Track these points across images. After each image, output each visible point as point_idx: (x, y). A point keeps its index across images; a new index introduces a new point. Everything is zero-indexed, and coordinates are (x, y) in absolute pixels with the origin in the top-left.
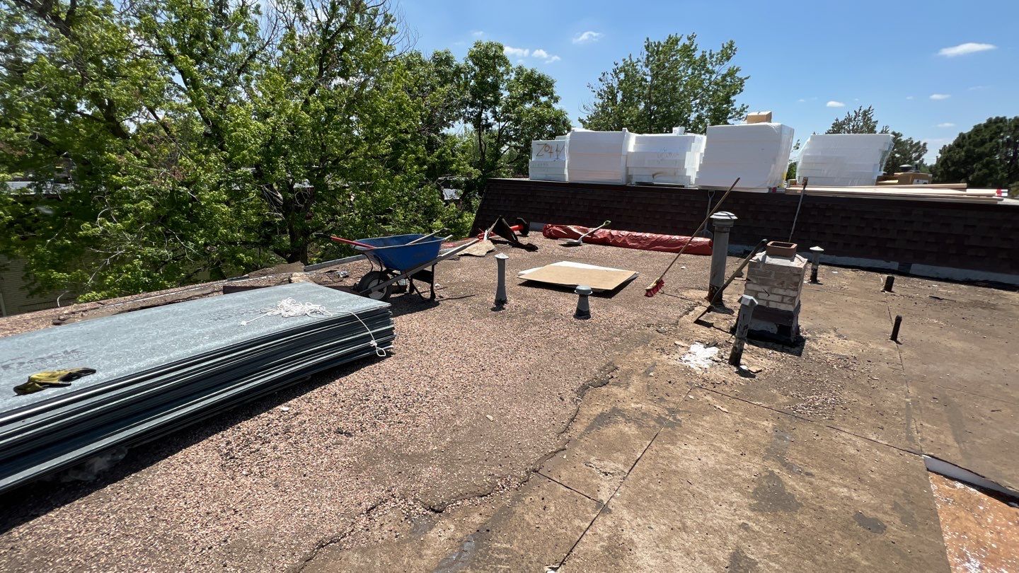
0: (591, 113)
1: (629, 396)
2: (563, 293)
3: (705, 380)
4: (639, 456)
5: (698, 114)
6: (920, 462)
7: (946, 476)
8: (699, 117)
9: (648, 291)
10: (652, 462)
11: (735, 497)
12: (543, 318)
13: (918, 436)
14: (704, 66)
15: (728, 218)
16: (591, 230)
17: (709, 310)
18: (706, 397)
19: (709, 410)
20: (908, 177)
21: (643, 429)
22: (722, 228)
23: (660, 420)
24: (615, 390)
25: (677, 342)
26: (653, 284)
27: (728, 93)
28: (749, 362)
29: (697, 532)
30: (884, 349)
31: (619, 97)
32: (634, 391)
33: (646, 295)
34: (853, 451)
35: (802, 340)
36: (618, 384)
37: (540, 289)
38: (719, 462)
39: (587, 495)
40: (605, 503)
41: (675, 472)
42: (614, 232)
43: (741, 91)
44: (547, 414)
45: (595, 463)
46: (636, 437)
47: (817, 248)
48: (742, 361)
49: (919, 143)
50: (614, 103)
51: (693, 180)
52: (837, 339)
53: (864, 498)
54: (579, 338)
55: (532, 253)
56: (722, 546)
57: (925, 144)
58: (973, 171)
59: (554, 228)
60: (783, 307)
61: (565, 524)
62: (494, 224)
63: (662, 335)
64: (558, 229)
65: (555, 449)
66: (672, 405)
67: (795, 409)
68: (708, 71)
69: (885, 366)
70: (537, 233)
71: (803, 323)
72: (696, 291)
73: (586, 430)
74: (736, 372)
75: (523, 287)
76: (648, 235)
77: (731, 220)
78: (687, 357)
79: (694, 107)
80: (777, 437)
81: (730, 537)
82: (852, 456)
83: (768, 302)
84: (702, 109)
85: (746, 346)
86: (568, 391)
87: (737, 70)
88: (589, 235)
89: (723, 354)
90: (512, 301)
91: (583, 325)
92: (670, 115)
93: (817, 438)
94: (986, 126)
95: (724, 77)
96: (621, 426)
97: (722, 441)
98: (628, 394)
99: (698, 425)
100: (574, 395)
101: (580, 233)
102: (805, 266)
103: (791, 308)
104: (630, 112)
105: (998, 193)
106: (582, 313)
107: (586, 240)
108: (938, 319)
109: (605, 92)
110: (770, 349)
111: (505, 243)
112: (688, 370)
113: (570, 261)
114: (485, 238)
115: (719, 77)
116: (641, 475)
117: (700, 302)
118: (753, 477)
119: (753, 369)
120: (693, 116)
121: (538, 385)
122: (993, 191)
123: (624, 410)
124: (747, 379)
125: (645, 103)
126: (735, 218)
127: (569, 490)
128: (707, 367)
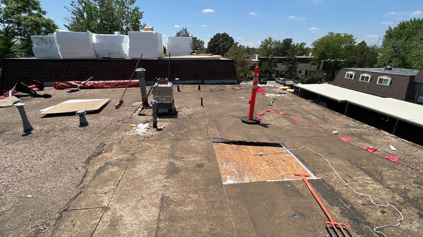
0: (71, 23)
1: (112, 155)
2: (71, 117)
3: (145, 137)
4: (120, 179)
5: (126, 26)
6: (210, 141)
7: (217, 143)
8: (127, 28)
9: (116, 106)
10: (126, 179)
11: (160, 177)
12: (60, 132)
13: (210, 133)
14: (124, 5)
15: (142, 71)
16: (83, 82)
17: (143, 109)
18: (146, 144)
19: (148, 148)
20: (198, 52)
21: (121, 167)
22: (141, 75)
23: (128, 160)
24: (105, 154)
25: (132, 125)
26: (118, 103)
27: (137, 18)
28: (160, 125)
29: (148, 197)
30: (200, 109)
31: (85, 15)
32: (115, 152)
33: (116, 108)
34: (194, 145)
35: (177, 112)
36: (107, 152)
37: (56, 117)
38: (153, 167)
39: (97, 207)
40: (106, 206)
41: (136, 178)
42: (96, 82)
43: (142, 18)
44: (68, 180)
45: (100, 191)
46: (118, 171)
47: (177, 79)
48: (158, 126)
49: (202, 41)
50: (83, 18)
51: (128, 56)
52: (187, 109)
53: (198, 159)
54: (84, 136)
55: (48, 99)
56: (157, 197)
57: (203, 41)
58: (216, 50)
59: (61, 84)
60: (168, 102)
61: (87, 226)
62: (15, 86)
63: (125, 124)
64: (63, 84)
65: (76, 194)
66: (132, 152)
67: (177, 137)
68: (126, 7)
69: (200, 114)
70: (50, 87)
71: (176, 106)
72: (138, 102)
73: (93, 178)
74: (156, 130)
75: (44, 119)
76: (113, 81)
77: (143, 71)
78: (137, 130)
79: (124, 23)
80: (172, 149)
81: (160, 192)
82: (194, 146)
83: (163, 101)
84: (128, 24)
85: (158, 119)
86: (80, 164)
87: (139, 8)
88: (82, 85)
89: (151, 125)
90: (37, 128)
91: (85, 130)
92: (113, 26)
93: (184, 144)
94: (216, 36)
95: (134, 11)
96: (110, 170)
97: (154, 158)
98: (112, 154)
99: (144, 156)
100: (84, 164)
101: (77, 84)
102: (172, 86)
103: (170, 102)
104: (93, 23)
105: (219, 56)
106: (84, 124)
107: (81, 88)
108: (212, 96)
109: (76, 12)
110: (167, 118)
111: (28, 96)
112: (138, 135)
113: (74, 99)
114: (10, 95)
115: (132, 11)
116: (122, 186)
117: (140, 106)
118: (165, 167)
119: (162, 127)
120: (124, 27)
121: (61, 167)
122: (218, 56)
123: (111, 162)
124: (160, 132)
125: (100, 19)
126: (145, 70)
127: (86, 210)
128: (145, 131)
